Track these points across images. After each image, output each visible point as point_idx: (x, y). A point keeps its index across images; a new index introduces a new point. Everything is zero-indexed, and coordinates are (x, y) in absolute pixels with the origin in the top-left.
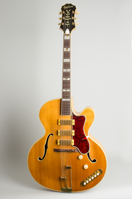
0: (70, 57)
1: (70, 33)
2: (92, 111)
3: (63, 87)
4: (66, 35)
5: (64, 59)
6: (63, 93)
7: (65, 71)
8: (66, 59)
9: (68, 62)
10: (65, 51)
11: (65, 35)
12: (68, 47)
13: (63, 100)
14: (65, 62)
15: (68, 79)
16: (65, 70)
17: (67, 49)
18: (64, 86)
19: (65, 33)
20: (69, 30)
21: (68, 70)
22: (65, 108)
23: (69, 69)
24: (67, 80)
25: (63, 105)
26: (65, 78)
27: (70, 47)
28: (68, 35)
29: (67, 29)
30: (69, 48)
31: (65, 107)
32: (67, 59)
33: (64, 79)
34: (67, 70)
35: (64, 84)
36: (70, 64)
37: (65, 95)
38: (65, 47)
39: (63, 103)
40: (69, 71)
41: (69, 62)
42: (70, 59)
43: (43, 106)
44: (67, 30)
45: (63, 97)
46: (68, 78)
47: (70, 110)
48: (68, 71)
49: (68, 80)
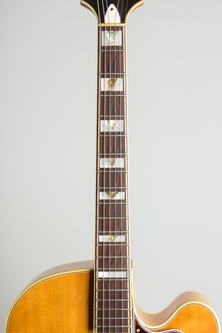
0: (123, 114)
1: (123, 20)
2: (211, 315)
3: (101, 228)
4: (108, 29)
5: (102, 119)
6: (101, 248)
7: (106, 167)
8: (108, 119)
9: (116, 130)
10: (106, 89)
11: (103, 29)
12: (118, 76)
13: (101, 275)
14: (106, 130)
15: (119, 196)
16: (105, 164)
17: (114, 81)
18: (101, 222)
19: (103, 21)
20: (119, 10)
21: (117, 160)
22: (107, 306)
23: (122, 159)
24: (113, 201)
25: (100, 294)
26: (107, 191)
27: (122, 76)
28: (115, 29)
29: (112, 6)
30: (119, 80)
31: (107, 303)
32: (112, 122)
33: (103, 196)
34: (113, 163)
35: (101, 215)
36: (123, 138)
37: (107, 254)
38: (103, 76)
39: (100, 287)
40: (122, 166)
41: (122, 130)
42: (123, 118)
43: (23, 299)
44: (109, 9)
45: (101, 266)
46: (119, 190)
47: (126, 312)
48: (116, 166)
49: (119, 201)
